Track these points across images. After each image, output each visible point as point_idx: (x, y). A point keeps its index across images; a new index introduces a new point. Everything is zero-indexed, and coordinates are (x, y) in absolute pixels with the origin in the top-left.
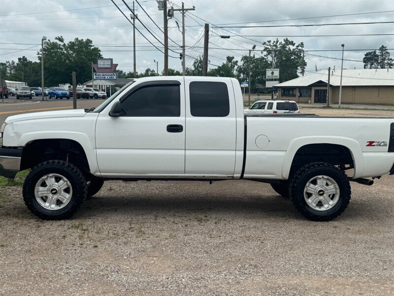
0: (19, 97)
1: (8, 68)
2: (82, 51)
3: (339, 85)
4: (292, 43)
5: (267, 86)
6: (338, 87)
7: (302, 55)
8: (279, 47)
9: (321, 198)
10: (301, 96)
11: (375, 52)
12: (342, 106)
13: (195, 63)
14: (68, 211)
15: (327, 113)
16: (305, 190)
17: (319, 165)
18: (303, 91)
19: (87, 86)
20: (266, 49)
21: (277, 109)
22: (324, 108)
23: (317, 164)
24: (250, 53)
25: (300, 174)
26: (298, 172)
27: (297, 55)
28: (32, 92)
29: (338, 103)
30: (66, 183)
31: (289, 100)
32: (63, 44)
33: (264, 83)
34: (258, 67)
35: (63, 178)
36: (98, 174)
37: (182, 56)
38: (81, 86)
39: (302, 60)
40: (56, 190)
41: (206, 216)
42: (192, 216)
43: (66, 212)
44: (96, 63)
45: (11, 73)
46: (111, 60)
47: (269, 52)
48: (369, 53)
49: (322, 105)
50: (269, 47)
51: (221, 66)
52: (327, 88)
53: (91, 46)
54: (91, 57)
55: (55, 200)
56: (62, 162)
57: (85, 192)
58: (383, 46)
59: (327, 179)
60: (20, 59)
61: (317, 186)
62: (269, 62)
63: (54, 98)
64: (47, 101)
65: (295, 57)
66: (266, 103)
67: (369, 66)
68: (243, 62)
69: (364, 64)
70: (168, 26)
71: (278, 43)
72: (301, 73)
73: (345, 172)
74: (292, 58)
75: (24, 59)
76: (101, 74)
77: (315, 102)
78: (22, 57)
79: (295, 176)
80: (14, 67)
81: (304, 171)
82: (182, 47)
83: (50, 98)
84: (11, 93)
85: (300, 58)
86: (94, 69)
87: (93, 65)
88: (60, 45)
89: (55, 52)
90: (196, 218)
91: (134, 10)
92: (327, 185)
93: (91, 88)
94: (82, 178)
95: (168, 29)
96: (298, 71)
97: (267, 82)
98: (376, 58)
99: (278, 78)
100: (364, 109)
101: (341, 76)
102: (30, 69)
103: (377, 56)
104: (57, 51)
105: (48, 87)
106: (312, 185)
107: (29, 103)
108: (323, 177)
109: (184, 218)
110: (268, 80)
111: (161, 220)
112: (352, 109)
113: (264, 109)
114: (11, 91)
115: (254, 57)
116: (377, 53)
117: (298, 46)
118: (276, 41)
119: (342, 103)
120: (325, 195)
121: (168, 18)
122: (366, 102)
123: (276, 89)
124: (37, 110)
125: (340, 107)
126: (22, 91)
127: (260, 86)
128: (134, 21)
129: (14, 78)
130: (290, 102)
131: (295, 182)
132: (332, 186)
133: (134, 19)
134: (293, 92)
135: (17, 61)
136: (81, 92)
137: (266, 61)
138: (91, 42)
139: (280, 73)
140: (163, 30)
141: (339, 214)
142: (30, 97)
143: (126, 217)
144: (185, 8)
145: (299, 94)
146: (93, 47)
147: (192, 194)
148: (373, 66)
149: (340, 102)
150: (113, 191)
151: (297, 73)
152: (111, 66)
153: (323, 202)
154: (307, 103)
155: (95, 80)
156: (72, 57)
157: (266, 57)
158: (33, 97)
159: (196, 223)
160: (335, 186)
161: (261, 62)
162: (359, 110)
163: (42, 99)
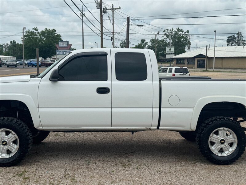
0: (8, 66)
1: (4, 48)
2: (50, 37)
3: (213, 56)
4: (182, 31)
5: (166, 58)
6: (212, 58)
7: (188, 38)
8: (173, 33)
9: (222, 146)
10: (188, 64)
11: (234, 36)
12: (215, 70)
13: (121, 43)
14: (16, 159)
15: (206, 74)
16: (209, 140)
17: (220, 119)
18: (190, 61)
19: (53, 59)
20: (165, 34)
21: (175, 72)
22: (204, 71)
23: (219, 118)
24: (156, 36)
25: (205, 127)
26: (203, 125)
27: (185, 38)
28: (17, 63)
29: (212, 68)
30: (14, 136)
31: (183, 66)
32: (37, 32)
33: (165, 56)
34: (160, 46)
35: (11, 132)
36: (41, 128)
37: (112, 39)
38: (49, 59)
39: (188, 41)
40: (6, 142)
41: (129, 161)
42: (118, 160)
43: (14, 160)
44: (58, 44)
45: (6, 51)
46: (68, 42)
47: (168, 36)
48: (230, 36)
49: (202, 69)
50: (168, 33)
51: (137, 45)
52: (206, 59)
53: (55, 33)
54: (56, 40)
55: (6, 150)
56: (10, 118)
57: (30, 143)
58: (239, 32)
59: (227, 130)
60: (11, 42)
61: (219, 136)
62: (167, 43)
63: (31, 66)
64: (26, 68)
65: (183, 40)
66: (167, 68)
67: (230, 44)
68: (151, 43)
69: (227, 43)
70: (103, 19)
71: (173, 31)
72: (188, 49)
73: (240, 124)
74: (182, 40)
75: (14, 42)
76: (61, 51)
77: (198, 67)
78: (12, 41)
79: (201, 128)
80: (8, 47)
81: (208, 124)
82: (112, 33)
83: (29, 66)
84: (4, 63)
85: (187, 40)
86: (57, 48)
87: (57, 46)
88: (36, 33)
89: (32, 37)
90: (121, 163)
91: (82, 11)
92: (227, 135)
93: (55, 60)
94: (27, 132)
95: (103, 21)
96: (186, 48)
97: (166, 55)
98: (235, 39)
99: (174, 52)
100: (229, 72)
101: (215, 50)
102: (17, 48)
103: (235, 38)
104: (34, 37)
105: (28, 59)
106: (215, 136)
107: (14, 70)
108: (224, 129)
109: (111, 163)
110: (166, 54)
111: (92, 165)
112: (222, 72)
113: (166, 72)
114: (4, 62)
115: (158, 39)
116: (235, 37)
117: (185, 33)
118: (172, 29)
119: (215, 68)
120: (225, 143)
121: (103, 13)
122: (230, 67)
123: (172, 59)
124: (17, 74)
125: (214, 70)
126: (10, 62)
127: (162, 58)
128: (83, 17)
129: (7, 54)
130: (184, 67)
131: (201, 133)
132: (231, 136)
133: (82, 16)
134: (183, 61)
135: (9, 43)
136: (48, 62)
137: (165, 42)
138: (55, 31)
139: (175, 49)
140: (100, 21)
141: (237, 159)
142: (15, 66)
143: (64, 163)
144: (114, 8)
145: (187, 62)
146: (56, 34)
147: (118, 139)
148: (233, 44)
149: (214, 67)
150: (58, 136)
151: (185, 49)
152: (68, 46)
153: (224, 149)
154: (193, 68)
155: (58, 54)
156: (44, 40)
157: (165, 40)
158: (17, 66)
159: (121, 168)
160: (233, 136)
161: (162, 43)
162: (226, 73)
163: (23, 67)
